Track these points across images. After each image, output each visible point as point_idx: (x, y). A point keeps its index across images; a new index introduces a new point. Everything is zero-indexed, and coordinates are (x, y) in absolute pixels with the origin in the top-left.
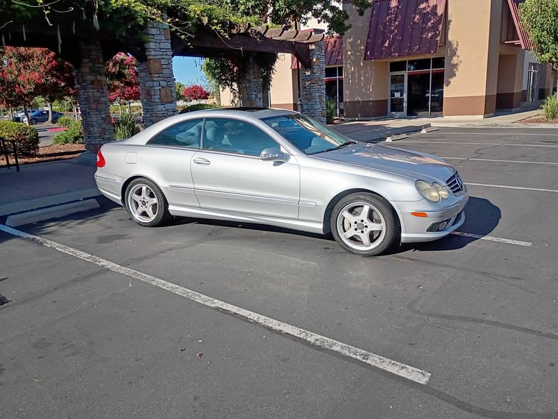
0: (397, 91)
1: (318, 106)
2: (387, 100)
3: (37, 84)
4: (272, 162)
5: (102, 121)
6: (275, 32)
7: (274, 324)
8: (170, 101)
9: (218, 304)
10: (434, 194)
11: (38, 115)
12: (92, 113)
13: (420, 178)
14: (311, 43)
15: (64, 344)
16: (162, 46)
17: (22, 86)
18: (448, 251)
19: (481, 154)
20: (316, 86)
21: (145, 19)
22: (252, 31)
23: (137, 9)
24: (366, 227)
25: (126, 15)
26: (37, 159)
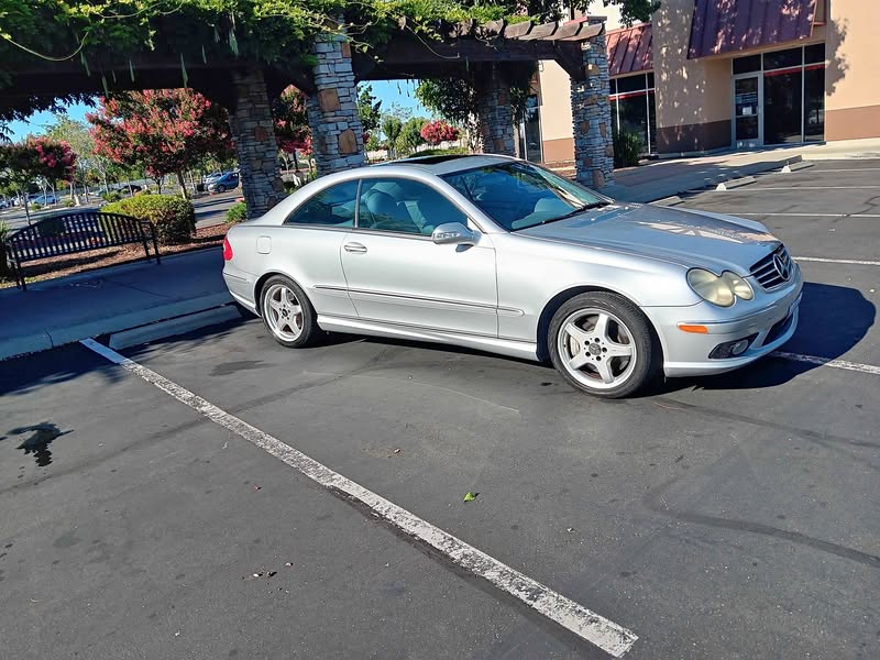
0: (747, 105)
1: (599, 140)
2: (729, 121)
3: (188, 138)
4: (455, 246)
5: (270, 187)
6: (521, 28)
7: (409, 522)
8: (354, 151)
9: (340, 482)
10: (724, 291)
11: (227, 180)
12: (254, 177)
13: (698, 264)
14: (584, 41)
15: (96, 542)
16: (339, 68)
17: (170, 143)
18: (758, 390)
19: (873, 205)
20: (596, 109)
21: (306, 30)
22: (482, 31)
23: (292, 15)
24: (605, 350)
25: (279, 27)
26: (192, 245)
